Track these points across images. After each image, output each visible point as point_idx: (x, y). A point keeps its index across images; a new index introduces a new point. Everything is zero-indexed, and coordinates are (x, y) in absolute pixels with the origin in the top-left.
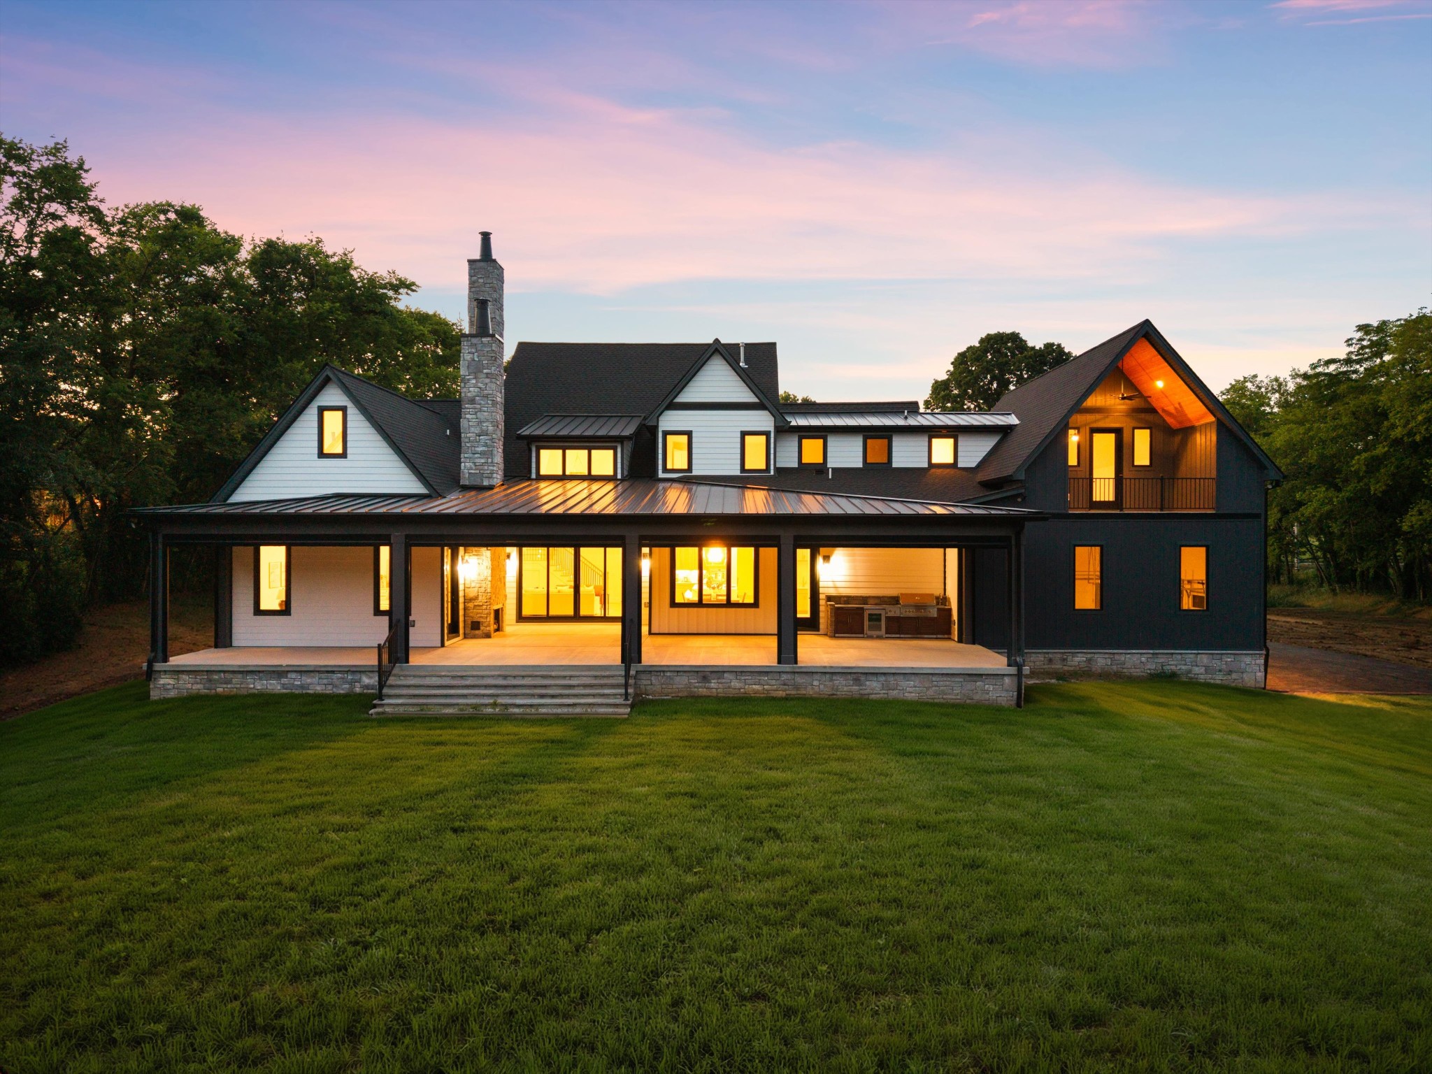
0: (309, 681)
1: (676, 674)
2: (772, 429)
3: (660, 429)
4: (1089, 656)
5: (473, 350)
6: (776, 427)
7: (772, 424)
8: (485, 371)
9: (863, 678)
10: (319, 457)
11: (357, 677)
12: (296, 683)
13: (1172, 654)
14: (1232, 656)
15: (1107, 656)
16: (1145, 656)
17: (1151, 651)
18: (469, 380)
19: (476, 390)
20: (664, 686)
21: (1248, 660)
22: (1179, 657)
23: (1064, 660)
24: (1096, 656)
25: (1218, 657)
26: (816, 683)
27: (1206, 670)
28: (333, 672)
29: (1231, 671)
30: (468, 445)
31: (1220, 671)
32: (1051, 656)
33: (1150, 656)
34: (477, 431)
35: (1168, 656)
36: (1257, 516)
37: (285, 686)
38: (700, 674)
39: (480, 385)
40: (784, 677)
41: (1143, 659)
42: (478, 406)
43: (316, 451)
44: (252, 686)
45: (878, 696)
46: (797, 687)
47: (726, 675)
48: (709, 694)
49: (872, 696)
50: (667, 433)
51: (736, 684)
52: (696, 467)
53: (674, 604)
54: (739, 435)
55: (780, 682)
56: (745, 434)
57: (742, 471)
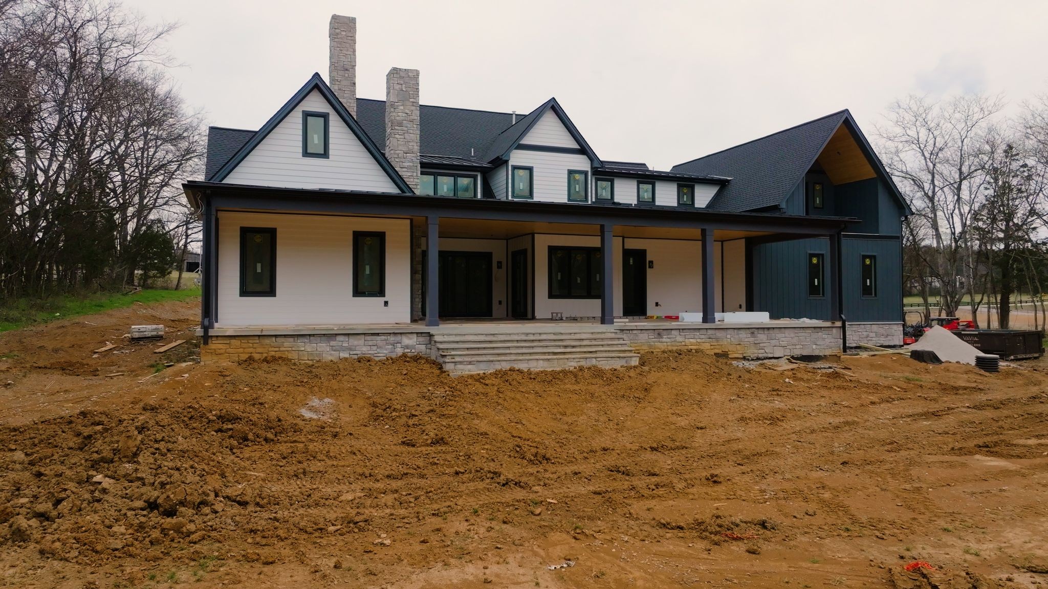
0: (356, 343)
1: (640, 332)
2: (589, 170)
3: (510, 163)
5: (402, 82)
6: (592, 168)
7: (589, 166)
8: (411, 100)
9: (756, 332)
10: (303, 156)
11: (398, 338)
12: (344, 345)
18: (398, 106)
19: (404, 115)
26: (729, 336)
28: (378, 334)
30: (397, 160)
36: (898, 238)
37: (334, 348)
38: (656, 332)
39: (407, 111)
40: (710, 332)
42: (406, 129)
43: (300, 150)
44: (303, 349)
45: (765, 345)
46: (717, 339)
47: (673, 332)
48: (663, 347)
49: (761, 345)
50: (515, 168)
51: (679, 339)
52: (535, 195)
53: (551, 296)
54: (566, 172)
55: (707, 336)
56: (571, 172)
57: (569, 200)
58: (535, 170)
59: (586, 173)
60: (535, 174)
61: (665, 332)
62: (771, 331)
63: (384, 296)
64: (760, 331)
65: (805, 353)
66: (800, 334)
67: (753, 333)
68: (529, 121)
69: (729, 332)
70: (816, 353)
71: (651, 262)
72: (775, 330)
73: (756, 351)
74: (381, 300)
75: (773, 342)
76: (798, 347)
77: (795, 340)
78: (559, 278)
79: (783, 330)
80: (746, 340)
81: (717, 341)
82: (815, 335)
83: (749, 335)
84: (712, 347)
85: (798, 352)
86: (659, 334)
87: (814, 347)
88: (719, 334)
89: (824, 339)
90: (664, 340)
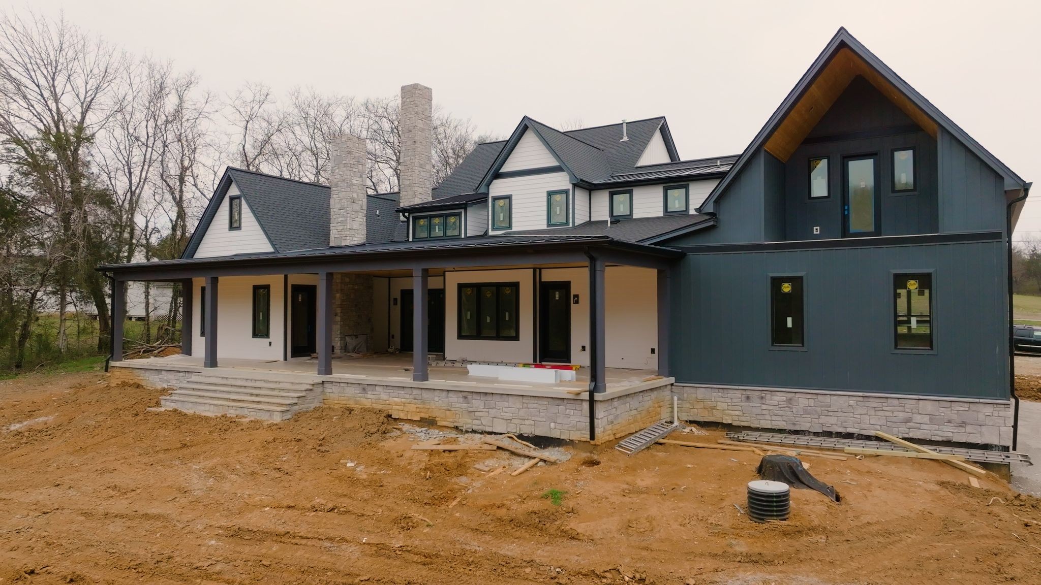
1: (346, 385)
2: (570, 187)
3: (490, 195)
4: (790, 395)
5: (337, 148)
6: (573, 185)
7: (570, 183)
8: (343, 162)
10: (229, 230)
13: (887, 398)
14: (966, 405)
15: (809, 396)
16: (854, 398)
17: (861, 394)
18: (335, 170)
20: (340, 395)
21: (988, 410)
22: (896, 402)
23: (762, 398)
24: (798, 395)
25: (948, 404)
27: (931, 419)
29: (964, 423)
30: (334, 217)
31: (949, 422)
32: (748, 393)
33: (861, 399)
34: (339, 206)
35: (883, 400)
36: (997, 236)
38: (361, 386)
39: (341, 173)
41: (852, 403)
43: (228, 226)
45: (480, 414)
46: (423, 401)
47: (377, 388)
48: (367, 403)
49: (477, 414)
50: (495, 199)
51: (384, 396)
52: (514, 224)
53: (460, 336)
54: (545, 194)
55: (412, 397)
56: (550, 194)
57: (548, 225)
58: (513, 198)
59: (566, 192)
60: (514, 202)
61: (370, 388)
62: (489, 398)
63: (269, 338)
64: (475, 396)
65: (539, 433)
66: (530, 405)
67: (465, 398)
68: (509, 147)
69: (437, 393)
70: (555, 434)
71: (576, 296)
72: (495, 397)
73: (470, 421)
74: (266, 341)
75: (492, 412)
76: (527, 422)
77: (522, 413)
78: (469, 318)
79: (505, 396)
80: (458, 405)
81: (424, 403)
82: (554, 409)
83: (461, 400)
84: (418, 410)
85: (527, 431)
86: (364, 389)
87: (552, 425)
88: (426, 395)
89: (569, 416)
90: (369, 396)
